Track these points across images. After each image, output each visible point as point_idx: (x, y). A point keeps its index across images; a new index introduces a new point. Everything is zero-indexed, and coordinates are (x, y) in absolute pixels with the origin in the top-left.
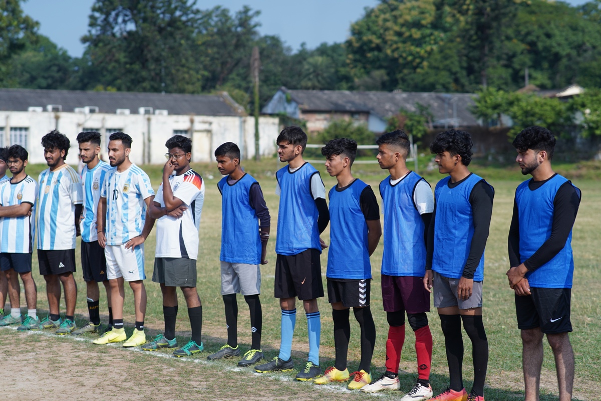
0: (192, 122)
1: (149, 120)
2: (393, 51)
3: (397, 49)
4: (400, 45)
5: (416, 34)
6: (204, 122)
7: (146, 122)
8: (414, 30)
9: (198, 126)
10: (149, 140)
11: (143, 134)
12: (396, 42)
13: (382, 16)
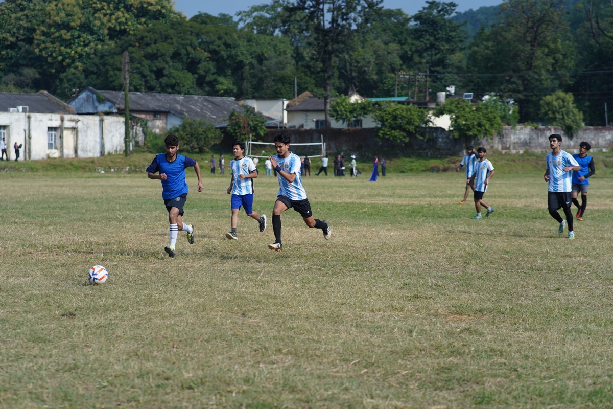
0: (62, 120)
1: (29, 117)
2: (41, 51)
3: (45, 48)
4: (49, 45)
5: (67, 35)
6: (72, 120)
7: (27, 119)
8: (63, 32)
9: (67, 124)
10: (30, 138)
11: (25, 131)
12: (44, 42)
13: (13, 16)
